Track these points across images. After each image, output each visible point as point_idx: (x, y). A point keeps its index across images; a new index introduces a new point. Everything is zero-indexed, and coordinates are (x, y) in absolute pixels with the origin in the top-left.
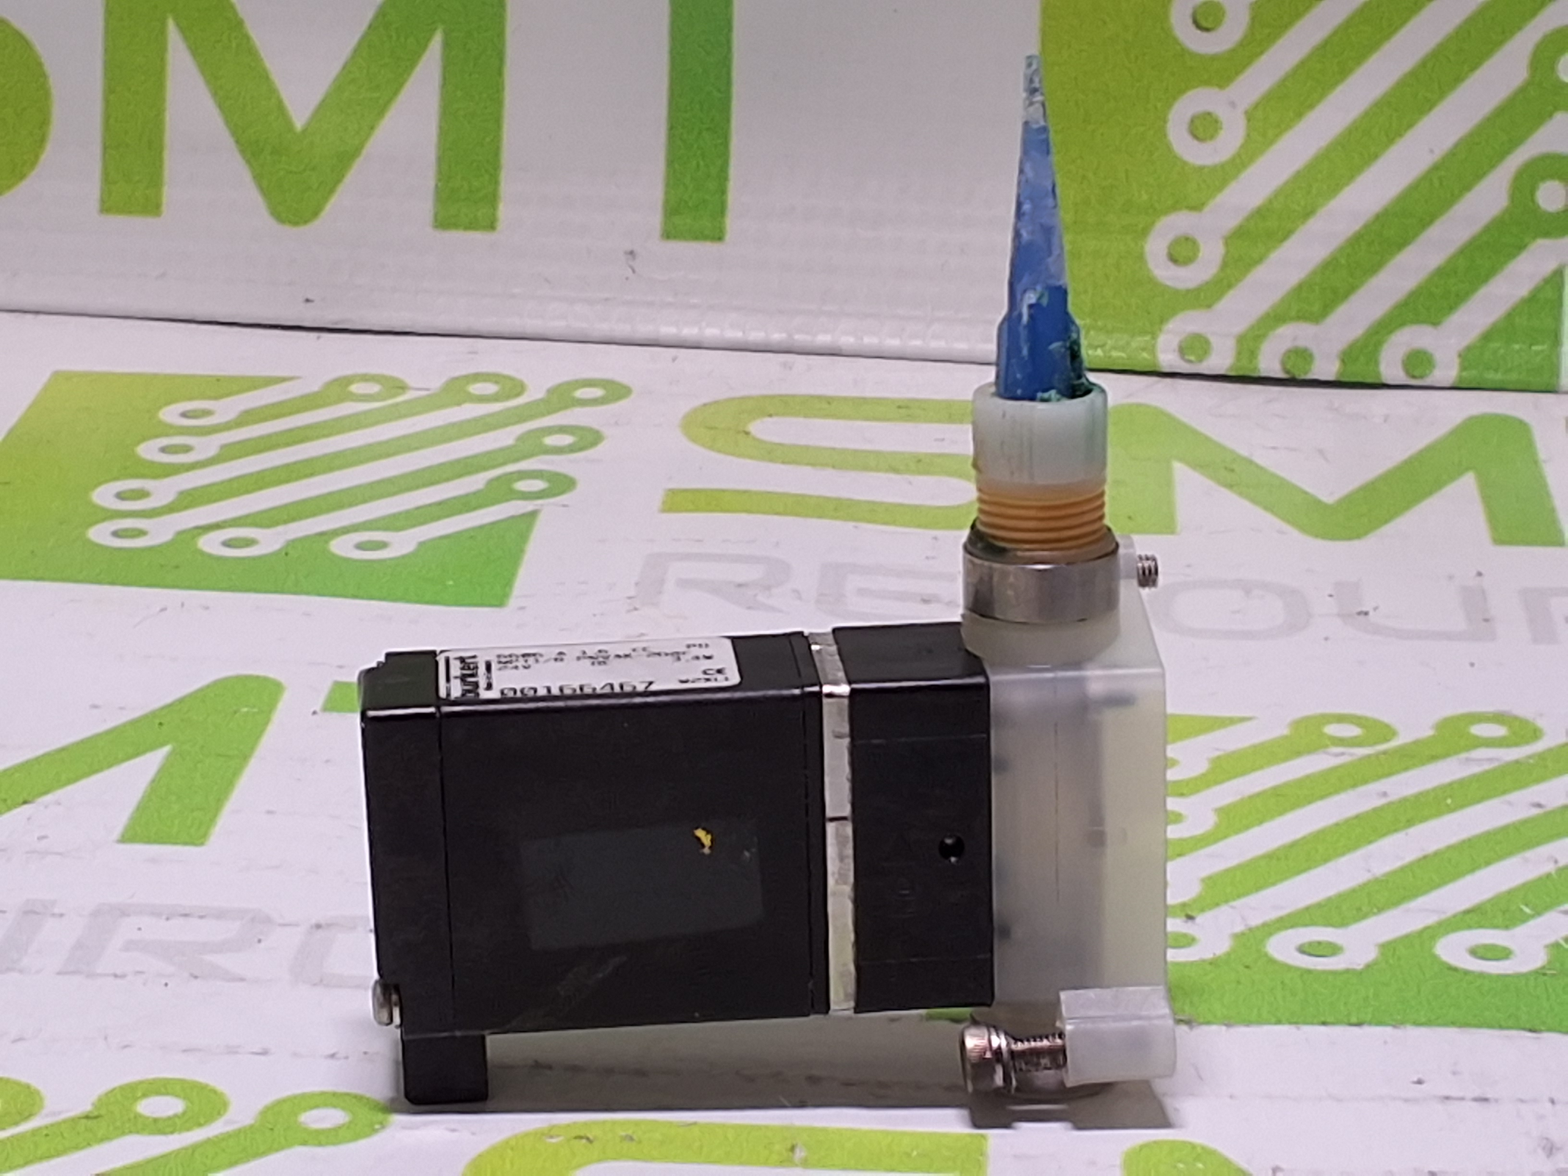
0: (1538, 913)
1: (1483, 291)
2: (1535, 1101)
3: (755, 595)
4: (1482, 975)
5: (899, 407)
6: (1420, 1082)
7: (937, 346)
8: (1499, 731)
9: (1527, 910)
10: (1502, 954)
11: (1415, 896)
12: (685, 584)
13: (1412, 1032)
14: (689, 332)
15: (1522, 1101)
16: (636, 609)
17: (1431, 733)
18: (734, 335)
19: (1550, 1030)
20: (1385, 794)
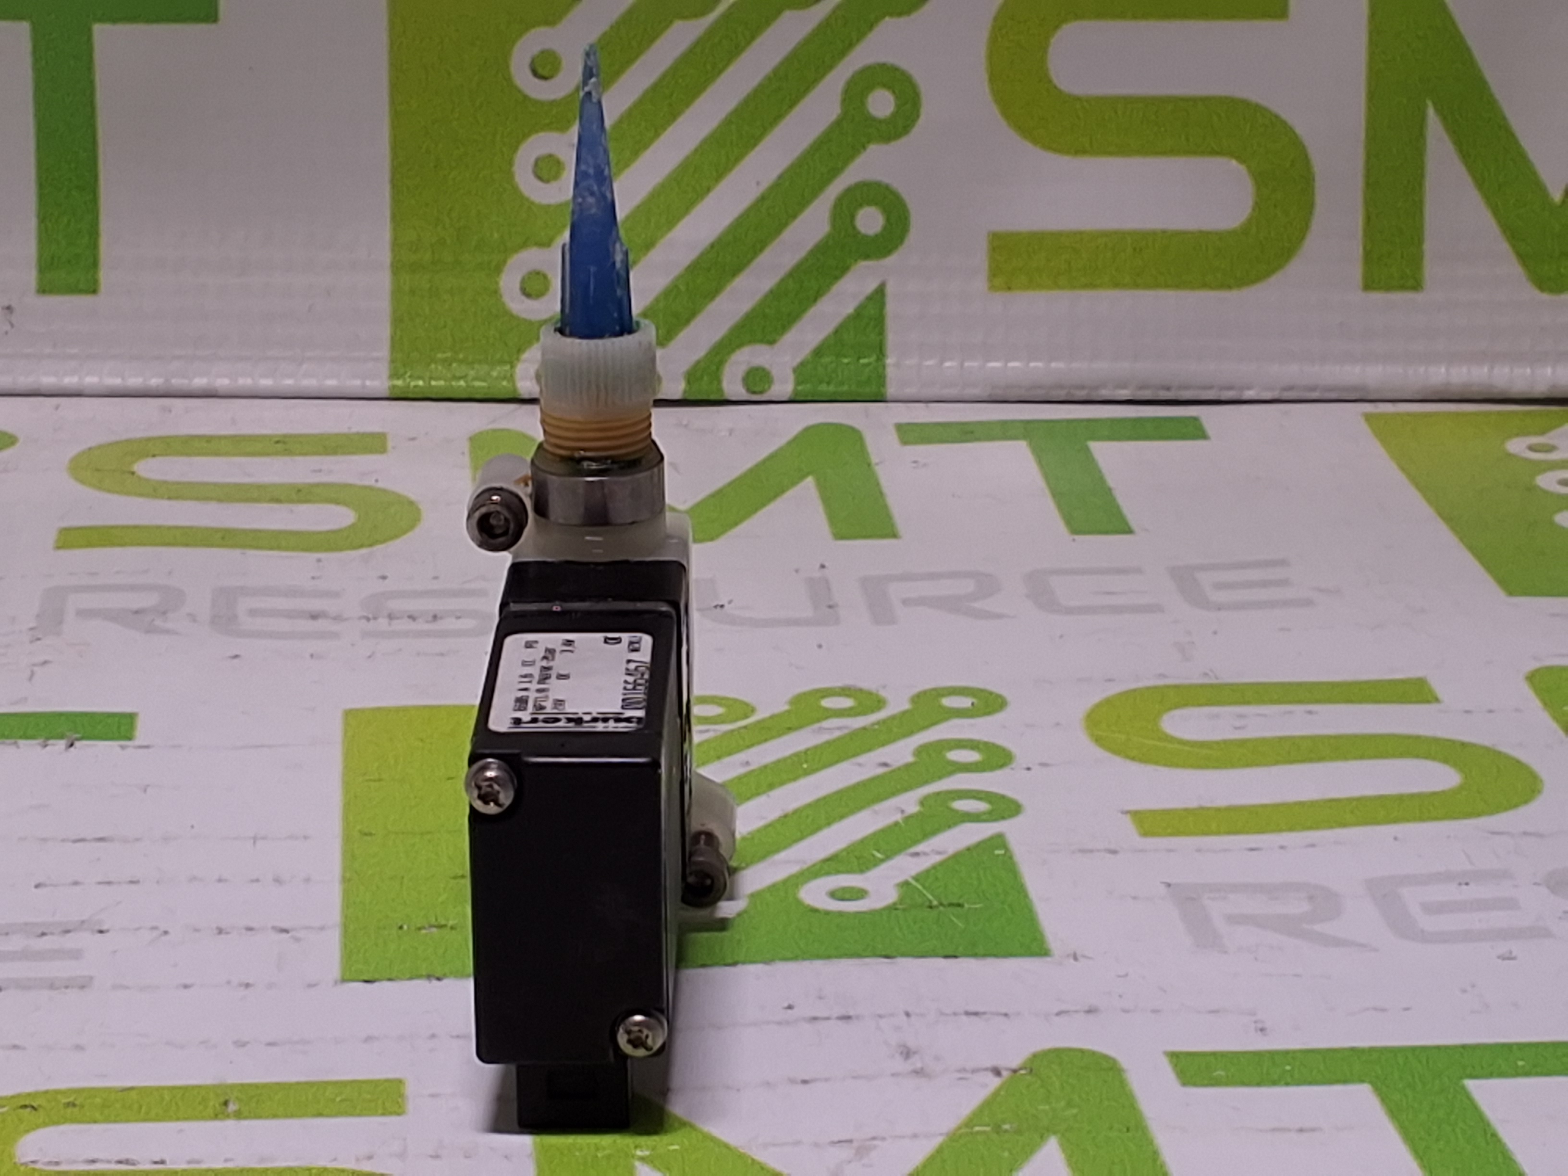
0: (888, 858)
1: (812, 311)
2: (892, 1015)
3: (153, 620)
4: (841, 914)
5: (278, 442)
6: (790, 1007)
7: (310, 383)
8: (847, 703)
9: (879, 855)
10: (860, 894)
11: (778, 851)
12: (84, 614)
13: (781, 967)
14: (70, 381)
15: (880, 1016)
16: (39, 639)
17: (787, 707)
18: (115, 382)
19: (904, 955)
20: (748, 763)
